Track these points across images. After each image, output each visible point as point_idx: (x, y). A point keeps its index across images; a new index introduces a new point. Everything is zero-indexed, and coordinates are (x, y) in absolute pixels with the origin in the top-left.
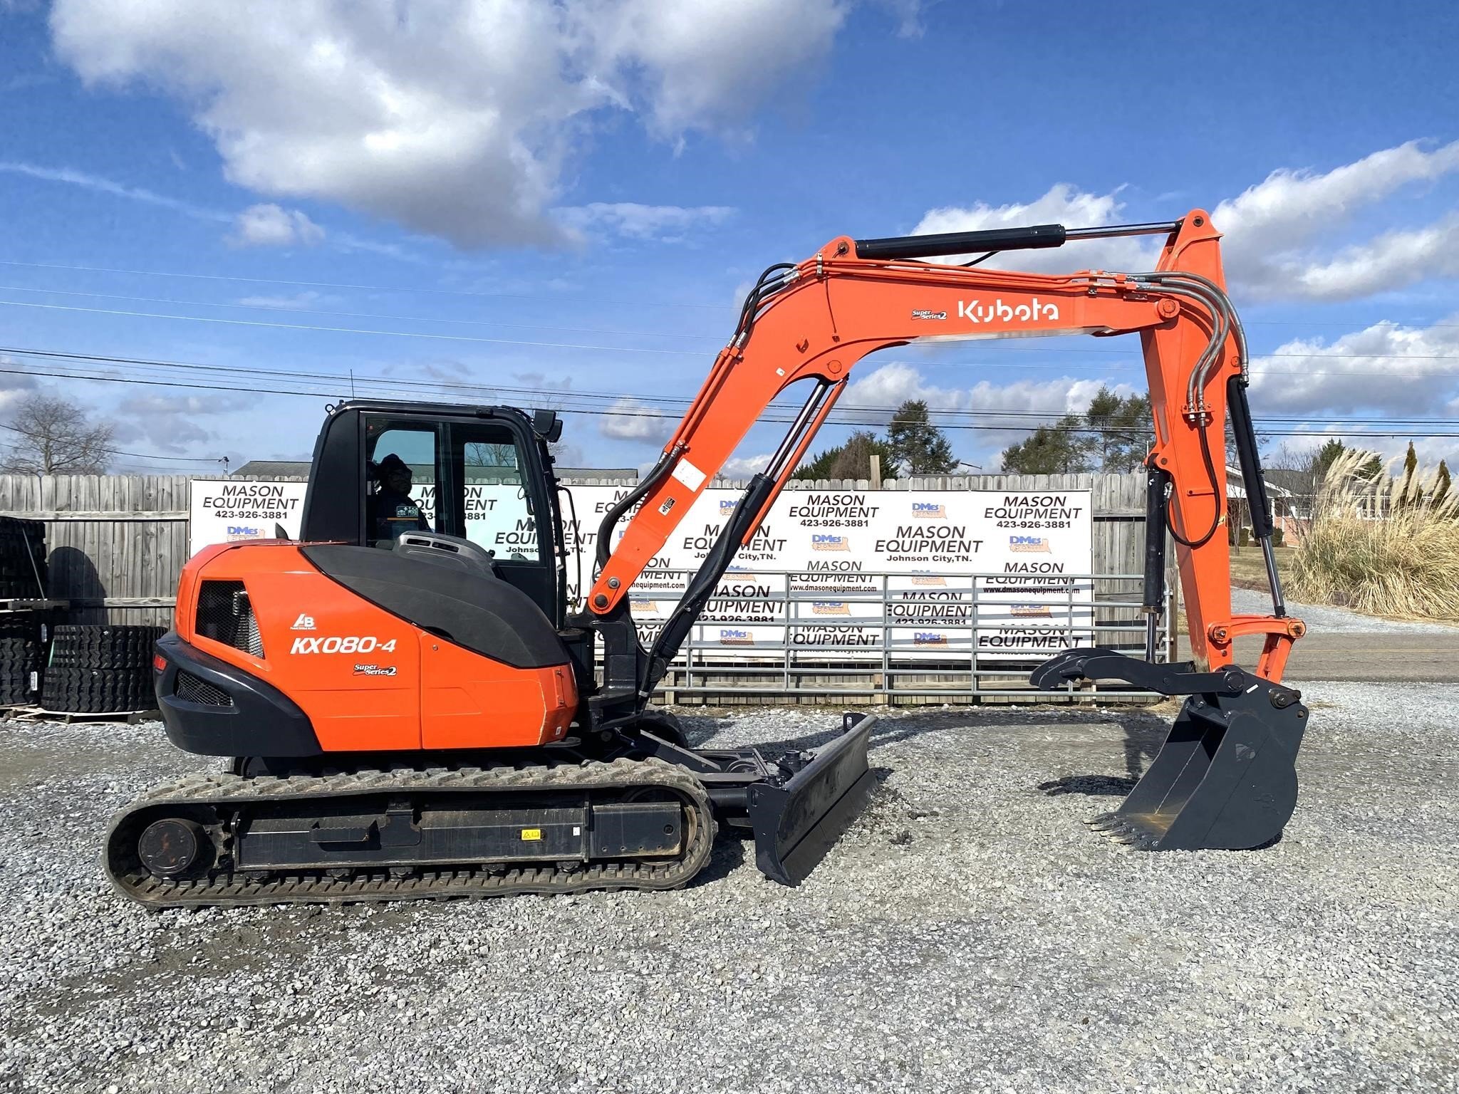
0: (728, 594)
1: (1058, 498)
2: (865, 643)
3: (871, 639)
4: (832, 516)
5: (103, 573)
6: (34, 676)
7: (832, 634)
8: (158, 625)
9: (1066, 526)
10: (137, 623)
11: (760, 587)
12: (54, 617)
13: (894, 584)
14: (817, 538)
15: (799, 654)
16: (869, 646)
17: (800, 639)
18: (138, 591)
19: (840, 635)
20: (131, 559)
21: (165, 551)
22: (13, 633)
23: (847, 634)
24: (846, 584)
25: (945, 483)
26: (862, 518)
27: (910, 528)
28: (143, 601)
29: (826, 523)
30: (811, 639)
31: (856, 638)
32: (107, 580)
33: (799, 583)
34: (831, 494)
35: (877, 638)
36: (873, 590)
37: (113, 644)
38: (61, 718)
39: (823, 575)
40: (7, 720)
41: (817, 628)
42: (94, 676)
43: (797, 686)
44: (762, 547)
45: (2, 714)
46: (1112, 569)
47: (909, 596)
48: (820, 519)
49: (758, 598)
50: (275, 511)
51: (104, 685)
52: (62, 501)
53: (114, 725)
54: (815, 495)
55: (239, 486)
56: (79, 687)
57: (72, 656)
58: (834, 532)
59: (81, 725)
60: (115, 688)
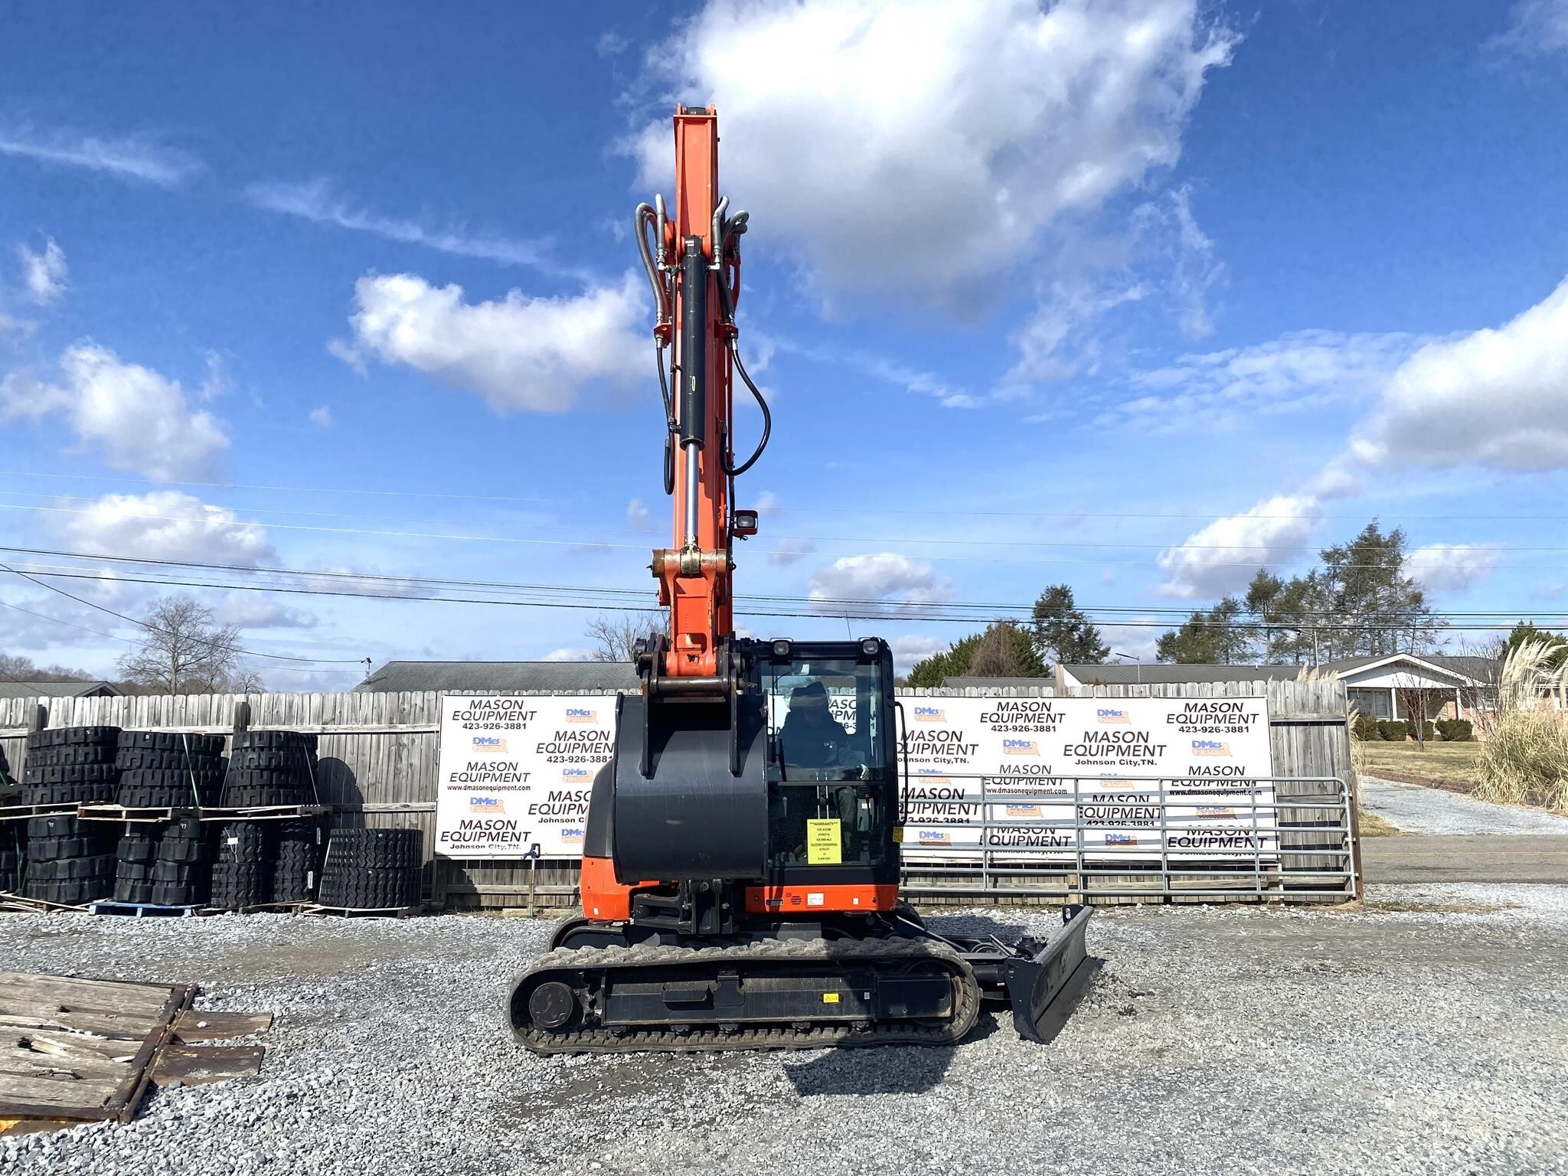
0: (925, 796)
1: (1235, 704)
2: (1058, 844)
3: (1064, 840)
4: (1020, 722)
5: (362, 781)
6: (310, 874)
7: (1026, 836)
8: (407, 828)
9: (1245, 730)
10: (388, 827)
11: (956, 790)
12: (326, 822)
13: (1085, 787)
15: (996, 855)
16: (1061, 848)
17: (995, 840)
18: (390, 798)
19: (1033, 837)
20: (385, 767)
21: (416, 761)
22: (295, 836)
23: (1041, 835)
24: (1038, 787)
25: (1126, 691)
26: (1050, 723)
27: (1096, 733)
28: (394, 806)
29: (1015, 729)
30: (1006, 841)
31: (1050, 840)
32: (364, 787)
33: (992, 786)
34: (1020, 701)
35: (1069, 840)
36: (1063, 793)
37: (386, 846)
38: (342, 913)
39: (1015, 778)
40: (296, 915)
41: (1011, 830)
42: (369, 875)
43: (995, 887)
44: (955, 751)
45: (288, 909)
46: (1291, 771)
47: (1099, 799)
48: (1010, 725)
49: (953, 801)
50: (516, 722)
51: (377, 883)
52: (327, 716)
53: (388, 919)
54: (1004, 702)
55: (485, 700)
56: (357, 885)
57: (351, 857)
58: (1024, 736)
59: (361, 919)
60: (385, 886)
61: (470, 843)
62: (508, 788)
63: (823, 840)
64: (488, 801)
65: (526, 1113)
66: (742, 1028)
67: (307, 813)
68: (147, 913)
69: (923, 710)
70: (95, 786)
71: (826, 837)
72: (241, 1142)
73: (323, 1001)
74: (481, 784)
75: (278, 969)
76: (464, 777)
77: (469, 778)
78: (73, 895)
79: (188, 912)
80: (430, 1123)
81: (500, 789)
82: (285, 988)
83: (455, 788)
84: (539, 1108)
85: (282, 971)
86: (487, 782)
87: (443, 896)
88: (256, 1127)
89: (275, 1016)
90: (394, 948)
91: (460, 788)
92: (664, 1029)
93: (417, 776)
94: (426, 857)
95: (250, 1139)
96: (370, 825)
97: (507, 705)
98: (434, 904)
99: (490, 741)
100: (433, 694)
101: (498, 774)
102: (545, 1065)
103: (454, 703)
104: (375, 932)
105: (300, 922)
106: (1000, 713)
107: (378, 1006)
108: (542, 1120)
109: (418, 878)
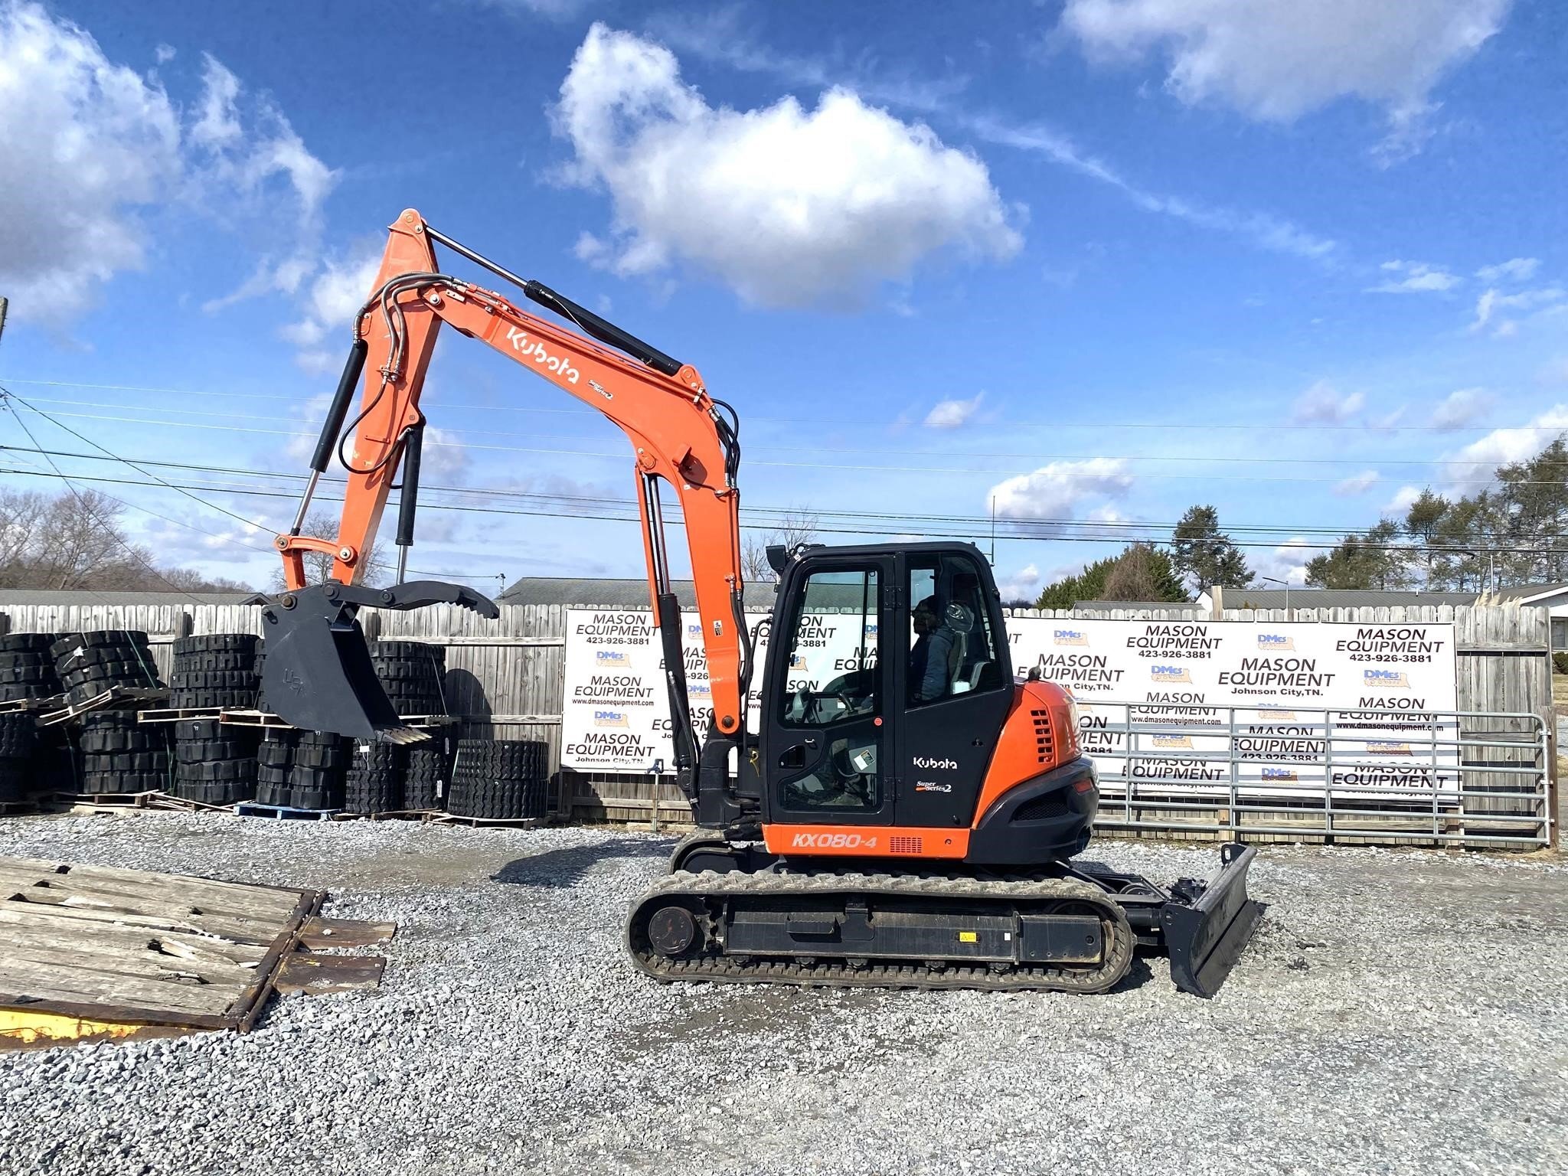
1: (1416, 631)
2: (1209, 777)
3: (1215, 773)
4: (1172, 647)
5: (489, 692)
6: (440, 783)
7: (1174, 768)
8: (533, 740)
9: (1426, 660)
10: (515, 738)
11: (1097, 718)
12: (454, 732)
13: (1241, 718)
14: (1156, 670)
15: (1140, 787)
16: (1213, 781)
17: (1140, 771)
18: (517, 710)
19: (1182, 769)
20: (512, 681)
21: (541, 674)
23: (1190, 768)
24: (1188, 717)
25: (1291, 615)
26: (1205, 649)
27: (1256, 660)
28: (520, 718)
29: (1165, 654)
30: (1152, 772)
31: (1200, 773)
32: (491, 699)
33: (1138, 715)
34: (1171, 625)
35: (1221, 773)
36: (1217, 723)
37: (512, 757)
38: (470, 823)
39: (1163, 707)
40: (425, 823)
41: (1157, 761)
42: (495, 786)
43: (1138, 820)
44: (1098, 677)
45: (418, 817)
46: (1479, 705)
47: (1257, 731)
48: (1160, 650)
49: (1095, 729)
50: (638, 637)
51: (504, 794)
52: (455, 628)
53: (514, 830)
54: (1154, 625)
55: (608, 614)
56: (484, 795)
57: (478, 767)
58: (1175, 663)
59: (488, 829)
60: (511, 798)
61: (596, 756)
62: (632, 704)
64: (612, 715)
65: (644, 1045)
66: (871, 964)
67: (435, 723)
68: (287, 815)
69: (1064, 633)
70: (236, 692)
72: (355, 1059)
73: (446, 913)
74: (605, 698)
75: (404, 877)
76: (588, 691)
77: (593, 692)
78: (218, 796)
79: (324, 817)
80: (545, 1052)
81: (623, 703)
82: (410, 898)
83: (579, 702)
84: (657, 1040)
85: (407, 879)
86: (611, 697)
87: (570, 809)
88: (372, 1043)
89: (399, 927)
91: (584, 702)
92: (788, 960)
93: (543, 689)
94: (552, 770)
95: (365, 1057)
96: (497, 737)
97: (630, 620)
98: (560, 815)
99: (614, 655)
100: (557, 608)
101: (621, 688)
102: (665, 993)
103: (579, 617)
104: (499, 842)
105: (429, 830)
106: (1149, 637)
107: (500, 920)
108: (660, 1054)
109: (544, 791)
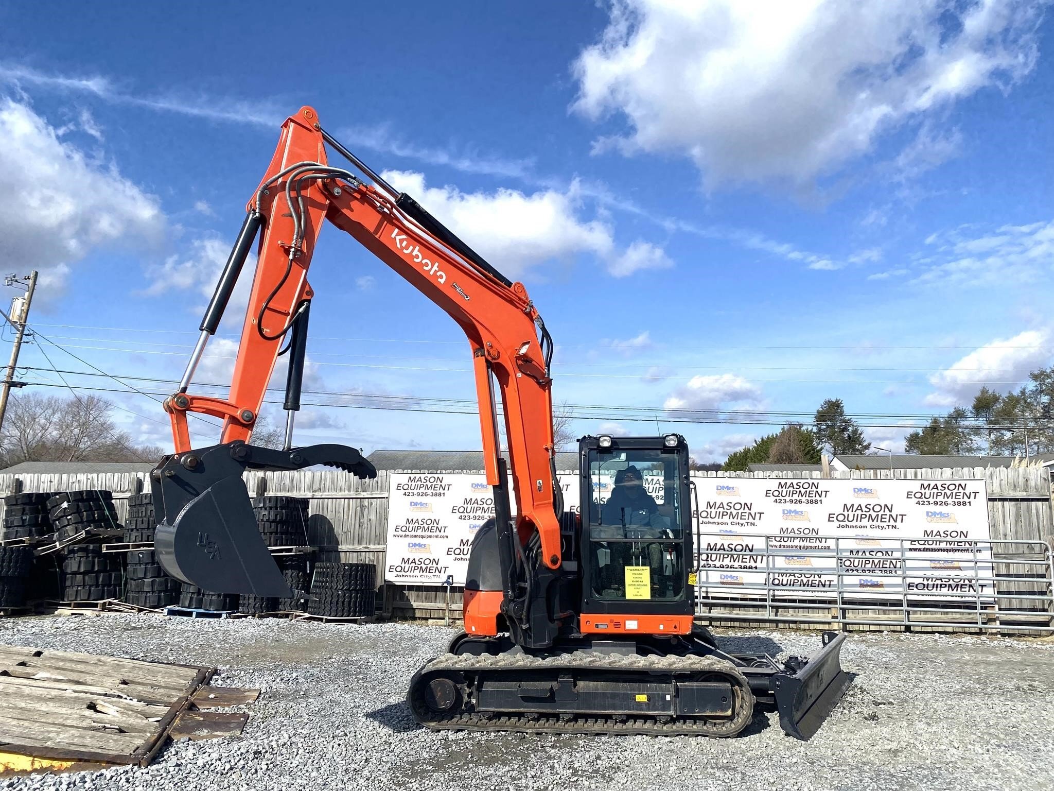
0: (724, 550)
1: (960, 485)
2: (824, 586)
3: (828, 583)
4: (795, 497)
5: (337, 530)
7: (800, 579)
8: (367, 562)
9: (968, 504)
10: (354, 562)
11: (747, 545)
12: (314, 558)
13: (843, 544)
15: (777, 593)
16: (826, 589)
17: (776, 582)
18: (356, 541)
19: (805, 580)
20: (353, 522)
21: (373, 517)
22: (292, 567)
23: (810, 579)
24: (808, 544)
25: (876, 474)
26: (818, 498)
27: (853, 505)
28: (358, 548)
29: (791, 501)
30: (785, 583)
31: (817, 582)
32: (339, 535)
33: (774, 543)
34: (795, 482)
35: (832, 583)
36: (828, 548)
37: (350, 575)
38: (321, 620)
39: (791, 537)
40: (291, 620)
41: (788, 575)
42: (339, 594)
43: (776, 615)
44: (746, 517)
45: (287, 616)
46: (1005, 535)
47: (854, 553)
48: (788, 498)
49: (745, 553)
50: (438, 492)
51: (345, 600)
52: (316, 486)
53: (351, 624)
54: (783, 482)
55: (418, 476)
56: (331, 601)
57: (327, 582)
58: (798, 507)
59: (333, 624)
60: (350, 602)
61: (408, 574)
62: (433, 537)
63: (637, 581)
64: (420, 545)
65: (414, 775)
66: (576, 717)
67: (300, 551)
68: (199, 615)
69: (723, 488)
71: (639, 580)
72: (216, 786)
73: (295, 683)
74: (415, 534)
75: (271, 658)
76: (404, 529)
77: (407, 529)
78: (153, 602)
79: (224, 616)
80: (345, 780)
81: (427, 537)
82: (272, 672)
83: (398, 536)
84: (424, 771)
85: (273, 659)
86: (419, 532)
87: (390, 610)
88: (230, 774)
89: (262, 692)
90: (349, 645)
91: (401, 536)
92: (520, 715)
93: (373, 528)
94: (379, 583)
95: (222, 784)
96: (343, 561)
97: (432, 480)
98: (383, 614)
99: (422, 504)
100: (384, 472)
101: (426, 527)
102: (434, 738)
103: (398, 478)
104: (340, 633)
105: (293, 625)
106: (780, 490)
107: (331, 687)
108: (424, 781)
109: (372, 597)
